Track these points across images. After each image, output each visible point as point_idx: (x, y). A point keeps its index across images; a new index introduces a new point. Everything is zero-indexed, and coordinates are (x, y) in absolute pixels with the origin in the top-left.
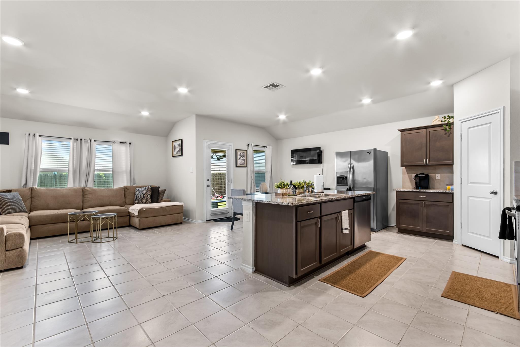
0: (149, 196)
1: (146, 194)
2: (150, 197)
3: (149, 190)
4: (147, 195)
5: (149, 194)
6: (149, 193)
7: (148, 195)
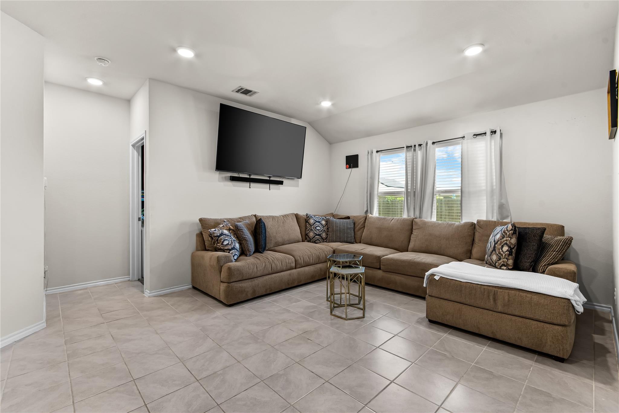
0: (505, 248)
1: (499, 242)
2: (507, 251)
3: (506, 234)
4: (500, 244)
5: (506, 244)
6: (506, 240)
7: (503, 246)
